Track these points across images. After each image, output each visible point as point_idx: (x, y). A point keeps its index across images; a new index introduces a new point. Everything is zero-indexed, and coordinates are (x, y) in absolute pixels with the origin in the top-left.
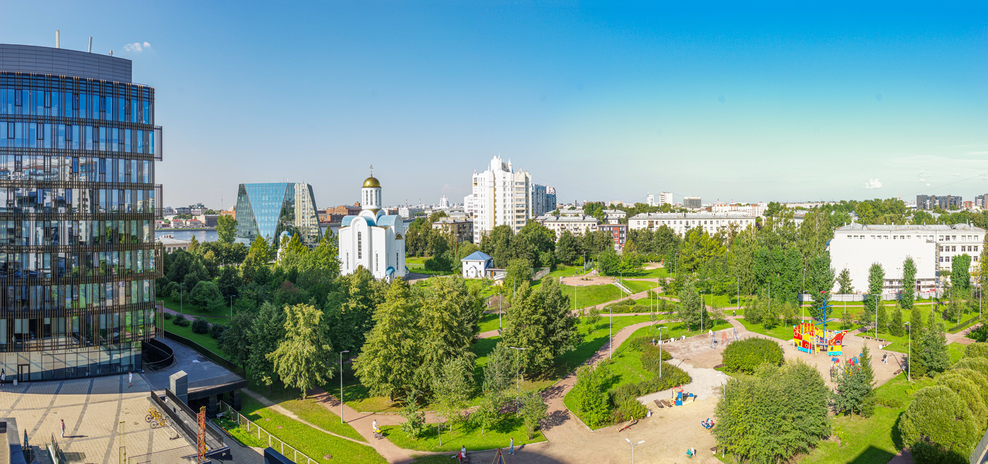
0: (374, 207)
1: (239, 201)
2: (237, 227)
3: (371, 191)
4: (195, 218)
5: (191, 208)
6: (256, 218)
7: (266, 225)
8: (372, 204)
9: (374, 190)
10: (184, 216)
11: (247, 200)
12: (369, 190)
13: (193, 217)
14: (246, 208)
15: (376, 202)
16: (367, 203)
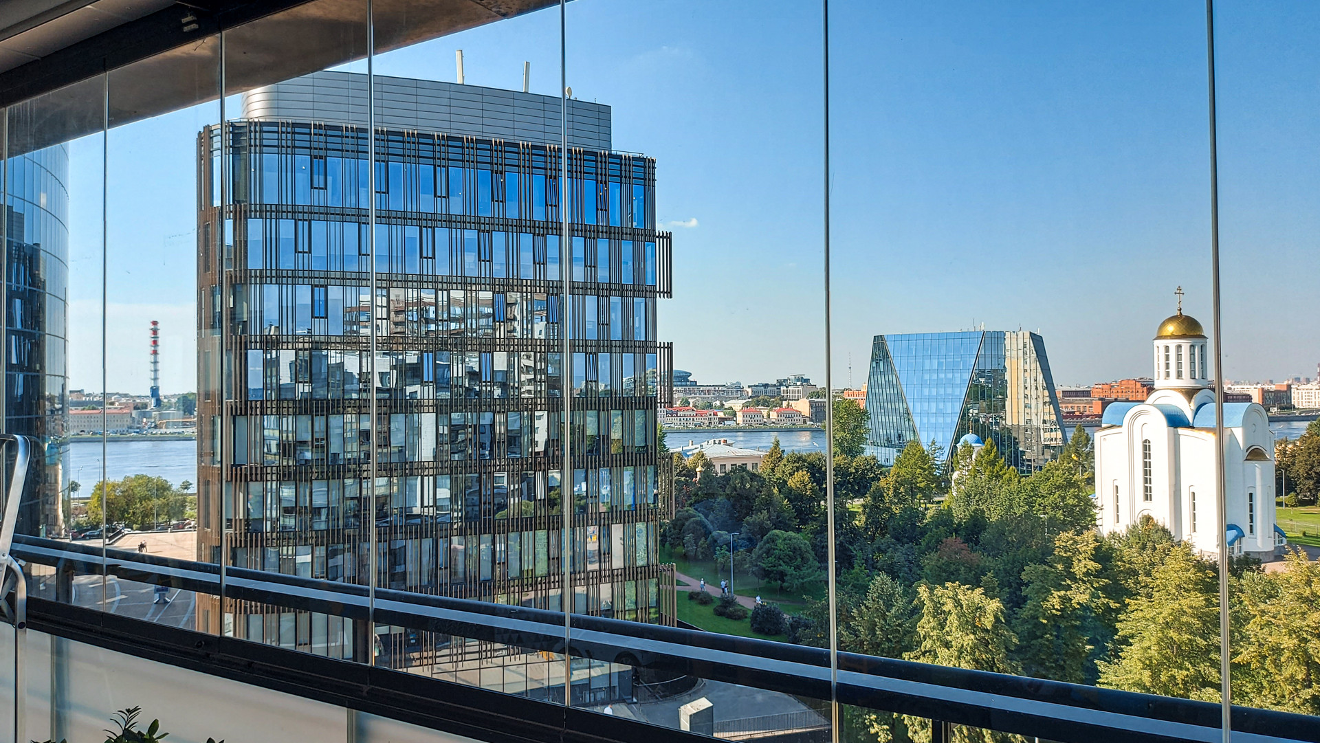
0: (1186, 382)
1: (874, 371)
2: (869, 424)
3: (1179, 347)
4: (788, 405)
5: (781, 385)
6: (911, 405)
7: (933, 420)
8: (1179, 375)
9: (1185, 344)
10: (766, 401)
11: (890, 370)
12: (1173, 344)
13: (785, 403)
14: (889, 384)
15: (1193, 371)
16: (1168, 375)
